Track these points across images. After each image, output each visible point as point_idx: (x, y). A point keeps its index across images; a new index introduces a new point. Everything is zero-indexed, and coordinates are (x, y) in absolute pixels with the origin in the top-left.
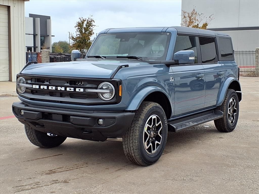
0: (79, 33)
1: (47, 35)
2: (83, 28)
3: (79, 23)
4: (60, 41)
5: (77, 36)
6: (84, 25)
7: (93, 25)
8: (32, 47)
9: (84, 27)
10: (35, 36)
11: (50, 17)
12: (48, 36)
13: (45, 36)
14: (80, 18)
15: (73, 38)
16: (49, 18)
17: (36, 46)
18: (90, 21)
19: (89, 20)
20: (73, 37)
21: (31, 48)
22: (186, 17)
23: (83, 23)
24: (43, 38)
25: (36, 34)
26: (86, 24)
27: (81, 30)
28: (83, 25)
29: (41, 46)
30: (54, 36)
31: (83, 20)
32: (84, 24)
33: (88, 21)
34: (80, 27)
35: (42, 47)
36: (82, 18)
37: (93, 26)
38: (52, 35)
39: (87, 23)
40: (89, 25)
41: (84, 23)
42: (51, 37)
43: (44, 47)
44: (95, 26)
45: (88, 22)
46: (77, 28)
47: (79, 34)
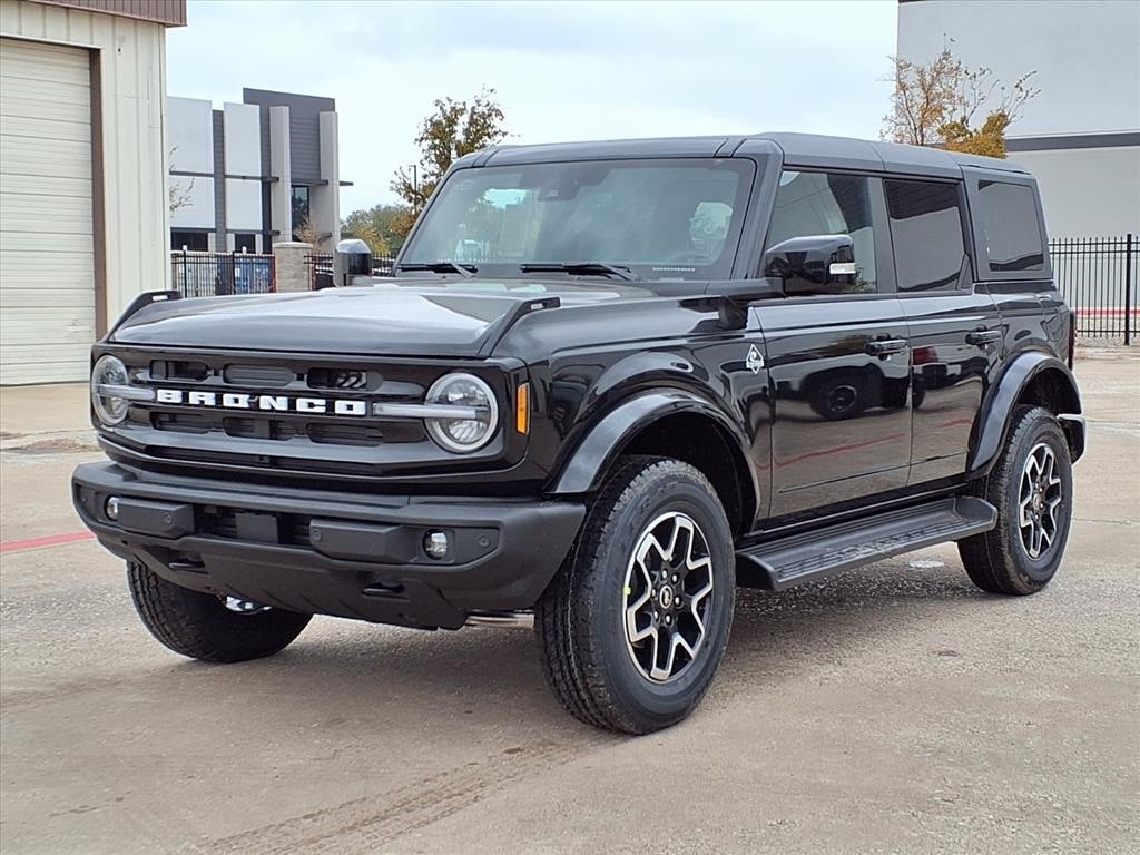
0: (434, 168)
1: (322, 178)
2: (453, 146)
3: (436, 125)
4: (378, 207)
5: (428, 180)
6: (455, 132)
7: (496, 133)
8: (258, 232)
9: (457, 139)
10: (270, 183)
11: (333, 100)
12: (327, 182)
13: (313, 183)
14: (437, 102)
15: (408, 188)
16: (329, 104)
17: (273, 229)
18: (484, 113)
19: (479, 110)
20: (410, 185)
21: (254, 236)
22: (908, 85)
23: (452, 122)
24: (302, 193)
25: (273, 175)
26: (467, 126)
27: (442, 154)
28: (453, 132)
29: (293, 229)
30: (351, 184)
31: (453, 109)
32: (456, 128)
33: (473, 113)
34: (441, 140)
35: (298, 233)
36: (450, 101)
37: (498, 137)
38: (341, 179)
39: (470, 124)
40: (478, 131)
41: (456, 124)
42: (338, 189)
43: (307, 233)
44: (504, 134)
45: (475, 116)
46: (426, 144)
47: (436, 172)
